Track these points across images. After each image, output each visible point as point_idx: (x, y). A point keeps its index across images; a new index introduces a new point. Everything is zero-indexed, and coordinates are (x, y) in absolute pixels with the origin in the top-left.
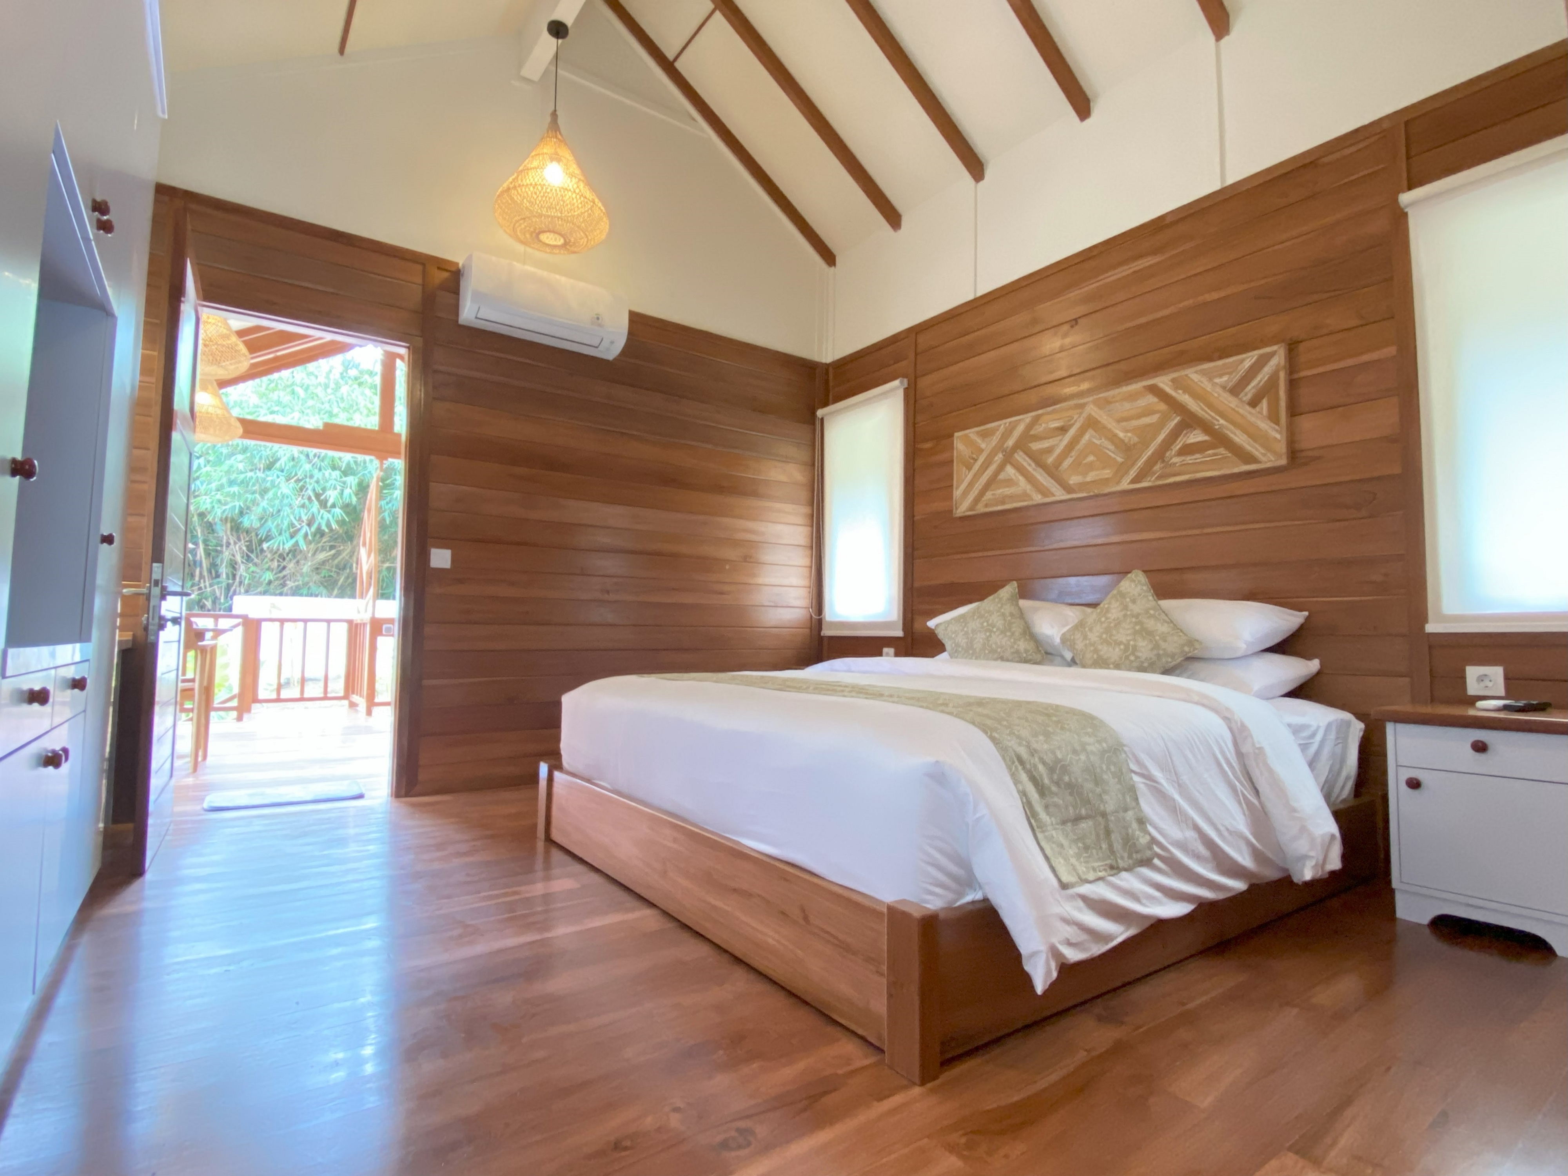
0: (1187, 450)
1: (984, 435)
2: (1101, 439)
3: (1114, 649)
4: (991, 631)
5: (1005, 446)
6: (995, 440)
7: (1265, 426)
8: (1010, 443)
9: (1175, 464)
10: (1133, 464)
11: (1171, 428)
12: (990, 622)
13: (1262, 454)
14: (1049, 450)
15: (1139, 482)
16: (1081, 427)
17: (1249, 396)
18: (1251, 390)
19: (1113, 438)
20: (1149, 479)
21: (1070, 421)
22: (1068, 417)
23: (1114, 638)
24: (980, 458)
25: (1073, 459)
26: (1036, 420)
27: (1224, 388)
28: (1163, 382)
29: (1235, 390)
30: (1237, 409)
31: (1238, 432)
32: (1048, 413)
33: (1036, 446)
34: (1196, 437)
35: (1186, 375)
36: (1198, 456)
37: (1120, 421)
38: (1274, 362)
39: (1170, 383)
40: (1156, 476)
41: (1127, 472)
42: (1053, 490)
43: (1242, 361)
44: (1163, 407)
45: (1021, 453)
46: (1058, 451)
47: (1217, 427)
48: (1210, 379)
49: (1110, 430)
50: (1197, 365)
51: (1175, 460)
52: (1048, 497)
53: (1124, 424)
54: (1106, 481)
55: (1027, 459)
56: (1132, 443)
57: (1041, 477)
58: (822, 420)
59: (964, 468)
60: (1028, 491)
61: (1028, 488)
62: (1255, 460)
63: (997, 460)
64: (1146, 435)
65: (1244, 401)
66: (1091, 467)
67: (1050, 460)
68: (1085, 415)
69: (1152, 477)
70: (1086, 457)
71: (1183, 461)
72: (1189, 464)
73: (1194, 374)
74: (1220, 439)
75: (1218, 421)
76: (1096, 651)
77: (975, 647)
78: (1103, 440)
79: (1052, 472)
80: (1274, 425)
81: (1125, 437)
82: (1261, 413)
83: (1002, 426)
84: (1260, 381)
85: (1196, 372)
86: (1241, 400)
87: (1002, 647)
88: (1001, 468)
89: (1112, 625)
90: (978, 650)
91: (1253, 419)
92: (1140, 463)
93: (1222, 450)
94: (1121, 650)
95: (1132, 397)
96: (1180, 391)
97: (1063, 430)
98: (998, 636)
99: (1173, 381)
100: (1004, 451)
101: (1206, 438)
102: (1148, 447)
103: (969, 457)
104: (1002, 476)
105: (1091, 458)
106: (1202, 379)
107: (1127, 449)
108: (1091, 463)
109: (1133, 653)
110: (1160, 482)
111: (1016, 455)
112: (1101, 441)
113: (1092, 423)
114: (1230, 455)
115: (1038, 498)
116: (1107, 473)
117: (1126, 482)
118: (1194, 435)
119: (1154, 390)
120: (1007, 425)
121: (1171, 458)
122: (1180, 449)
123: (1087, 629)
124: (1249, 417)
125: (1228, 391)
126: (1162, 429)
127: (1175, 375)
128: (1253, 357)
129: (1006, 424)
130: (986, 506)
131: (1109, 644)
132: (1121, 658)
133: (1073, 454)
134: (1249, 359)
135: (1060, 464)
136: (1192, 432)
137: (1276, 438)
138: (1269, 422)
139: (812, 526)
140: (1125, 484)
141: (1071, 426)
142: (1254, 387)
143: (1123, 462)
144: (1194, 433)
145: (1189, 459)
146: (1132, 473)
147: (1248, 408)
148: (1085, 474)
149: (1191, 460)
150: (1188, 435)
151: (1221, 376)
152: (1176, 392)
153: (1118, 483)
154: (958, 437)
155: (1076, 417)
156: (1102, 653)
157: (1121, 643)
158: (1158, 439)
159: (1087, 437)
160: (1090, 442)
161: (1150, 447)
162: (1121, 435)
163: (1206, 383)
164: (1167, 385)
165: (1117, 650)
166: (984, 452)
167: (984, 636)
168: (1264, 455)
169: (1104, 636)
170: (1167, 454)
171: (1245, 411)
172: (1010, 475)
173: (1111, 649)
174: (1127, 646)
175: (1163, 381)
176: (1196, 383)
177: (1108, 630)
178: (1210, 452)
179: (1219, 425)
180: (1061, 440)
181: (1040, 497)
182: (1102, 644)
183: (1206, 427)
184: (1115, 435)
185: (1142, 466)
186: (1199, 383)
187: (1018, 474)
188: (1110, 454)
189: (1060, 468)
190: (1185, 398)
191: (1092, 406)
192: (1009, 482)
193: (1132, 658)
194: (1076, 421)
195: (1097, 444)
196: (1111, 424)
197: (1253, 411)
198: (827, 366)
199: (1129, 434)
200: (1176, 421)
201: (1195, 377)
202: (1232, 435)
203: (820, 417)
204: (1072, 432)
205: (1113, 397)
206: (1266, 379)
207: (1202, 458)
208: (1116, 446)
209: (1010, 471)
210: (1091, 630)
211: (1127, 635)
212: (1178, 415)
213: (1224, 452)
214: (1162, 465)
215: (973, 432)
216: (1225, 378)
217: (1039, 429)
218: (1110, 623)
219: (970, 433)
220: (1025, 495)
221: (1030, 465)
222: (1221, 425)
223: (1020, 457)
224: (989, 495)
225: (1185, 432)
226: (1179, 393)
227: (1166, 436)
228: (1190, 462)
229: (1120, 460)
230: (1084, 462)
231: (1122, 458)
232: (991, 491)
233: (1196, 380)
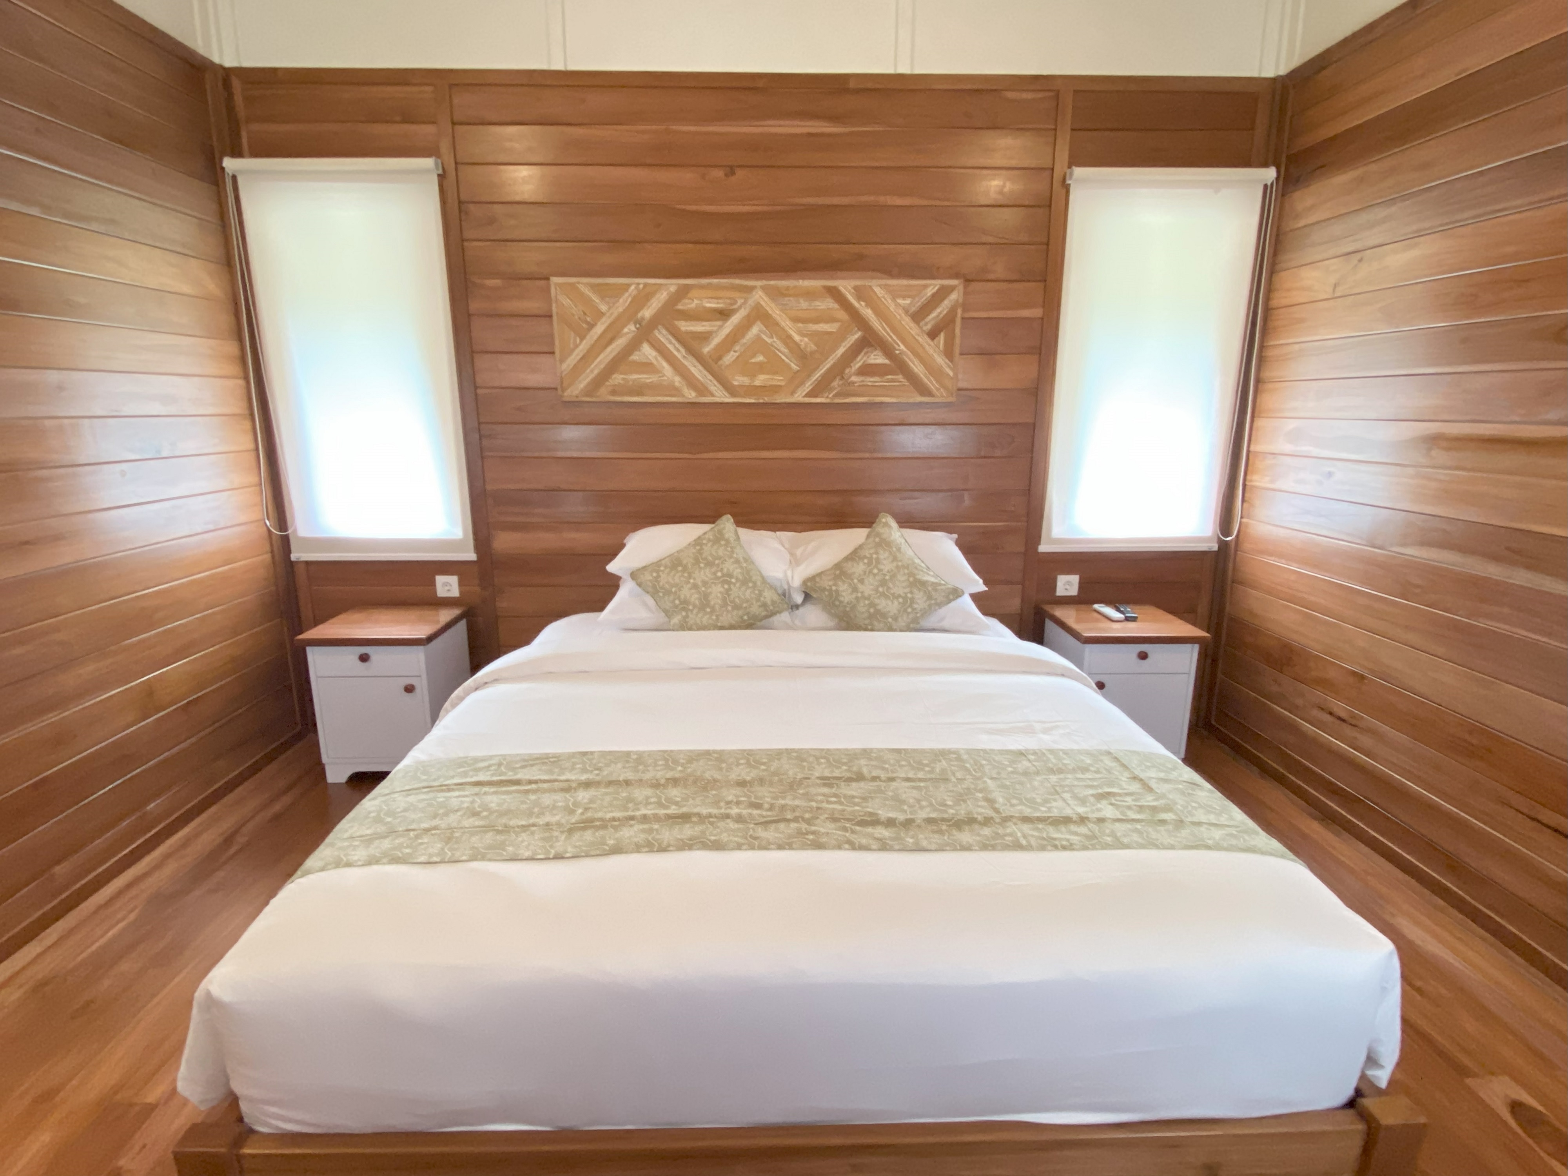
0: (867, 370)
1: (603, 292)
2: (773, 338)
3: (893, 603)
4: (729, 583)
5: (640, 315)
6: (623, 302)
7: (940, 360)
8: (647, 313)
9: (853, 383)
10: (809, 376)
11: (851, 343)
12: (725, 570)
13: (936, 388)
14: (705, 337)
15: (816, 397)
16: (748, 316)
17: (929, 327)
18: (930, 321)
19: (787, 340)
20: (827, 394)
21: (732, 304)
22: (730, 298)
23: (892, 592)
24: (599, 324)
25: (737, 354)
26: (683, 292)
27: (906, 312)
28: (845, 288)
29: (918, 316)
30: (917, 337)
31: (916, 361)
32: (702, 287)
33: (685, 326)
34: (877, 358)
35: (870, 287)
36: (876, 379)
37: (796, 320)
38: (954, 296)
39: (853, 291)
40: (834, 393)
41: (802, 383)
42: (713, 389)
43: (926, 287)
44: (842, 315)
45: (664, 332)
46: (716, 341)
47: (897, 352)
48: (894, 299)
49: (783, 329)
50: (882, 279)
51: (854, 379)
52: (705, 396)
53: (800, 325)
54: (776, 389)
55: (674, 341)
56: (808, 350)
57: (697, 370)
58: (234, 178)
59: (572, 334)
60: (677, 384)
61: (677, 380)
62: (930, 394)
63: (628, 333)
64: (827, 343)
65: (924, 331)
66: (761, 368)
67: (706, 350)
68: (751, 302)
69: (830, 394)
70: (754, 356)
71: (863, 381)
72: (868, 386)
73: (878, 287)
74: (901, 367)
75: (899, 346)
76: (872, 605)
77: (712, 603)
78: (775, 339)
79: (709, 364)
80: (947, 361)
81: (801, 341)
82: (938, 346)
83: (633, 287)
84: (940, 313)
85: (880, 286)
86: (921, 328)
87: (747, 601)
88: (634, 346)
89: (887, 577)
90: (717, 607)
91: (931, 351)
92: (818, 375)
93: (900, 377)
94: (899, 603)
95: (809, 295)
96: (863, 303)
97: (724, 314)
98: (740, 588)
99: (856, 288)
100: (638, 322)
101: (887, 361)
102: (827, 359)
103: (579, 318)
104: (635, 357)
105: (760, 358)
106: (886, 296)
107: (802, 356)
108: (760, 364)
109: (911, 606)
110: (837, 401)
111: (656, 332)
112: (772, 340)
113: (759, 315)
114: (907, 384)
115: (691, 395)
116: (778, 380)
117: (801, 394)
118: (875, 355)
119: (835, 294)
120: (641, 286)
121: (850, 377)
122: (860, 367)
123: (856, 581)
124: (927, 347)
125: (910, 316)
126: (842, 341)
127: (858, 283)
128: (935, 285)
129: (638, 284)
130: (614, 392)
131: (887, 597)
132: (899, 611)
133: (737, 347)
134: (932, 287)
135: (720, 358)
136: (872, 352)
137: (948, 375)
138: (944, 357)
139: (246, 378)
140: (799, 397)
141: (733, 312)
142: (934, 318)
143: (798, 371)
144: (875, 353)
145: (870, 380)
146: (808, 386)
147: (926, 337)
148: (753, 376)
149: (870, 382)
150: (869, 354)
151: (904, 297)
152: (859, 303)
153: (793, 393)
154: (556, 284)
155: (740, 302)
156: (879, 607)
157: (899, 596)
158: (837, 352)
159: (755, 330)
160: (758, 338)
161: (829, 360)
162: (797, 338)
163: (890, 301)
164: (849, 292)
165: (896, 603)
166: (604, 319)
167: (722, 590)
168: (938, 390)
169: (881, 589)
170: (847, 371)
171: (924, 340)
172: (648, 358)
173: (890, 603)
174: (905, 598)
175: (846, 285)
176: (879, 298)
177: (883, 583)
178: (890, 377)
179: (899, 350)
180: (721, 327)
181: (694, 394)
182: (879, 598)
183: (887, 350)
184: (789, 337)
185: (820, 379)
186: (883, 300)
187: (660, 358)
188: (783, 357)
189: (720, 363)
190: (868, 313)
191: (760, 293)
192: (647, 367)
193: (909, 610)
194: (740, 307)
195: (767, 342)
196: (786, 324)
197: (931, 343)
198: (227, 75)
199: (806, 339)
200: (856, 336)
201: (877, 290)
202: (912, 365)
203: (231, 174)
204: (735, 319)
205: (787, 288)
206: (945, 312)
207: (881, 382)
208: (791, 351)
209: (647, 351)
210: (861, 581)
211: (904, 588)
212: (859, 329)
213: (902, 380)
214: (841, 382)
215: (584, 284)
216: (908, 301)
217: (690, 304)
218: (885, 575)
219: (579, 283)
220: (673, 390)
221: (678, 350)
222: (902, 352)
223: (662, 335)
224: (617, 379)
225: (865, 350)
226: (861, 305)
227: (846, 351)
228: (870, 384)
229: (794, 367)
230: (753, 360)
231: (797, 366)
232: (621, 374)
233: (880, 296)
